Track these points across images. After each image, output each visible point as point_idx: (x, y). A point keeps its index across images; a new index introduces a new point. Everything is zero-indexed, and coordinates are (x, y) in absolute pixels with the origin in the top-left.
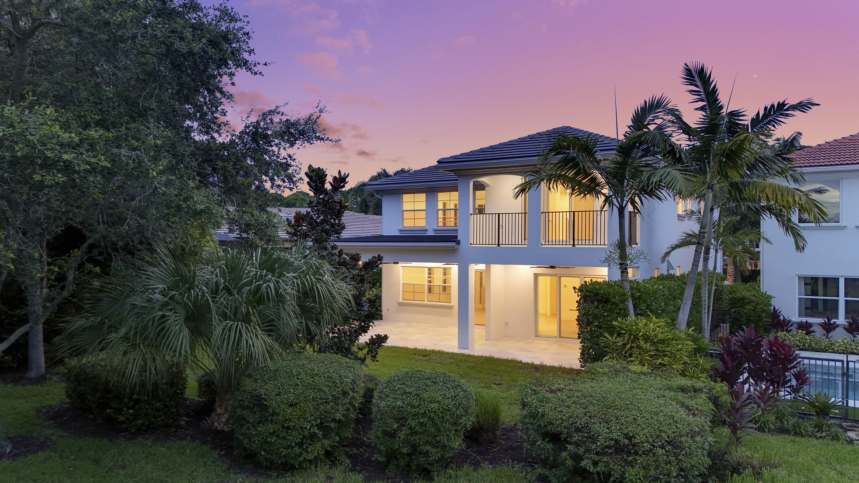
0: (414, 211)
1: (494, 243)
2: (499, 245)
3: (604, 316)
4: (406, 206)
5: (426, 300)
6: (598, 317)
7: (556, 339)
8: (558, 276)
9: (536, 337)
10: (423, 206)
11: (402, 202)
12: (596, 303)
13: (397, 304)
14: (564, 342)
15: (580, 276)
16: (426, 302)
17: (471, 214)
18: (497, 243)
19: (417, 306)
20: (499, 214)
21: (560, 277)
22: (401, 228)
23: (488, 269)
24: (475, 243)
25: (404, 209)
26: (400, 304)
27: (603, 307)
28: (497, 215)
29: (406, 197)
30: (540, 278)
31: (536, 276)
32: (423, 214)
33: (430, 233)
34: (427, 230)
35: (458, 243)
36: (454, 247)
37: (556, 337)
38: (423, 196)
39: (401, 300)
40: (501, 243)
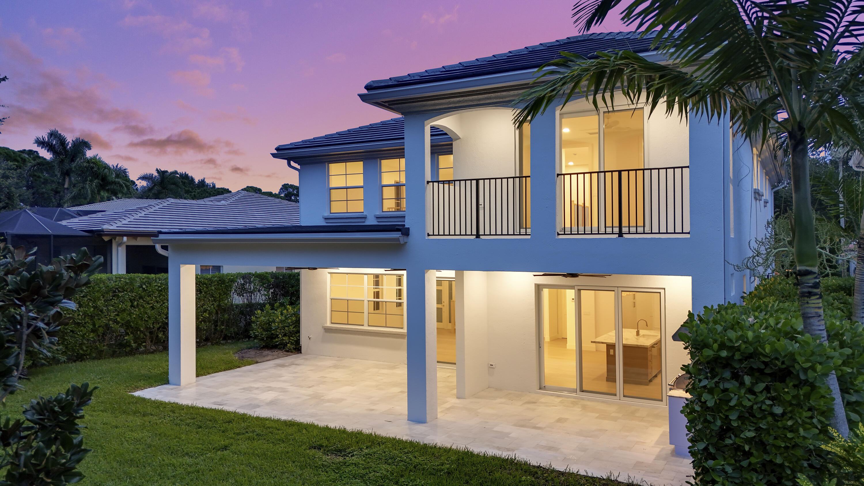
0: (347, 188)
1: (469, 232)
2: (478, 236)
3: (773, 415)
4: (335, 182)
5: (366, 323)
6: (754, 416)
7: (574, 395)
8: (576, 288)
9: (540, 389)
10: (359, 180)
11: (329, 176)
12: (747, 380)
13: (323, 330)
14: (589, 400)
15: (616, 289)
16: (366, 328)
17: (428, 182)
18: (474, 232)
19: (351, 334)
20: (477, 180)
21: (579, 290)
22: (327, 214)
23: (460, 279)
24: (436, 233)
25: (333, 184)
26: (327, 330)
27: (767, 389)
28: (474, 182)
29: (335, 168)
30: (546, 292)
31: (539, 288)
32: (360, 194)
33: (371, 221)
34: (365, 218)
35: (406, 232)
36: (398, 239)
37: (575, 391)
38: (358, 167)
39: (328, 324)
40: (481, 232)
